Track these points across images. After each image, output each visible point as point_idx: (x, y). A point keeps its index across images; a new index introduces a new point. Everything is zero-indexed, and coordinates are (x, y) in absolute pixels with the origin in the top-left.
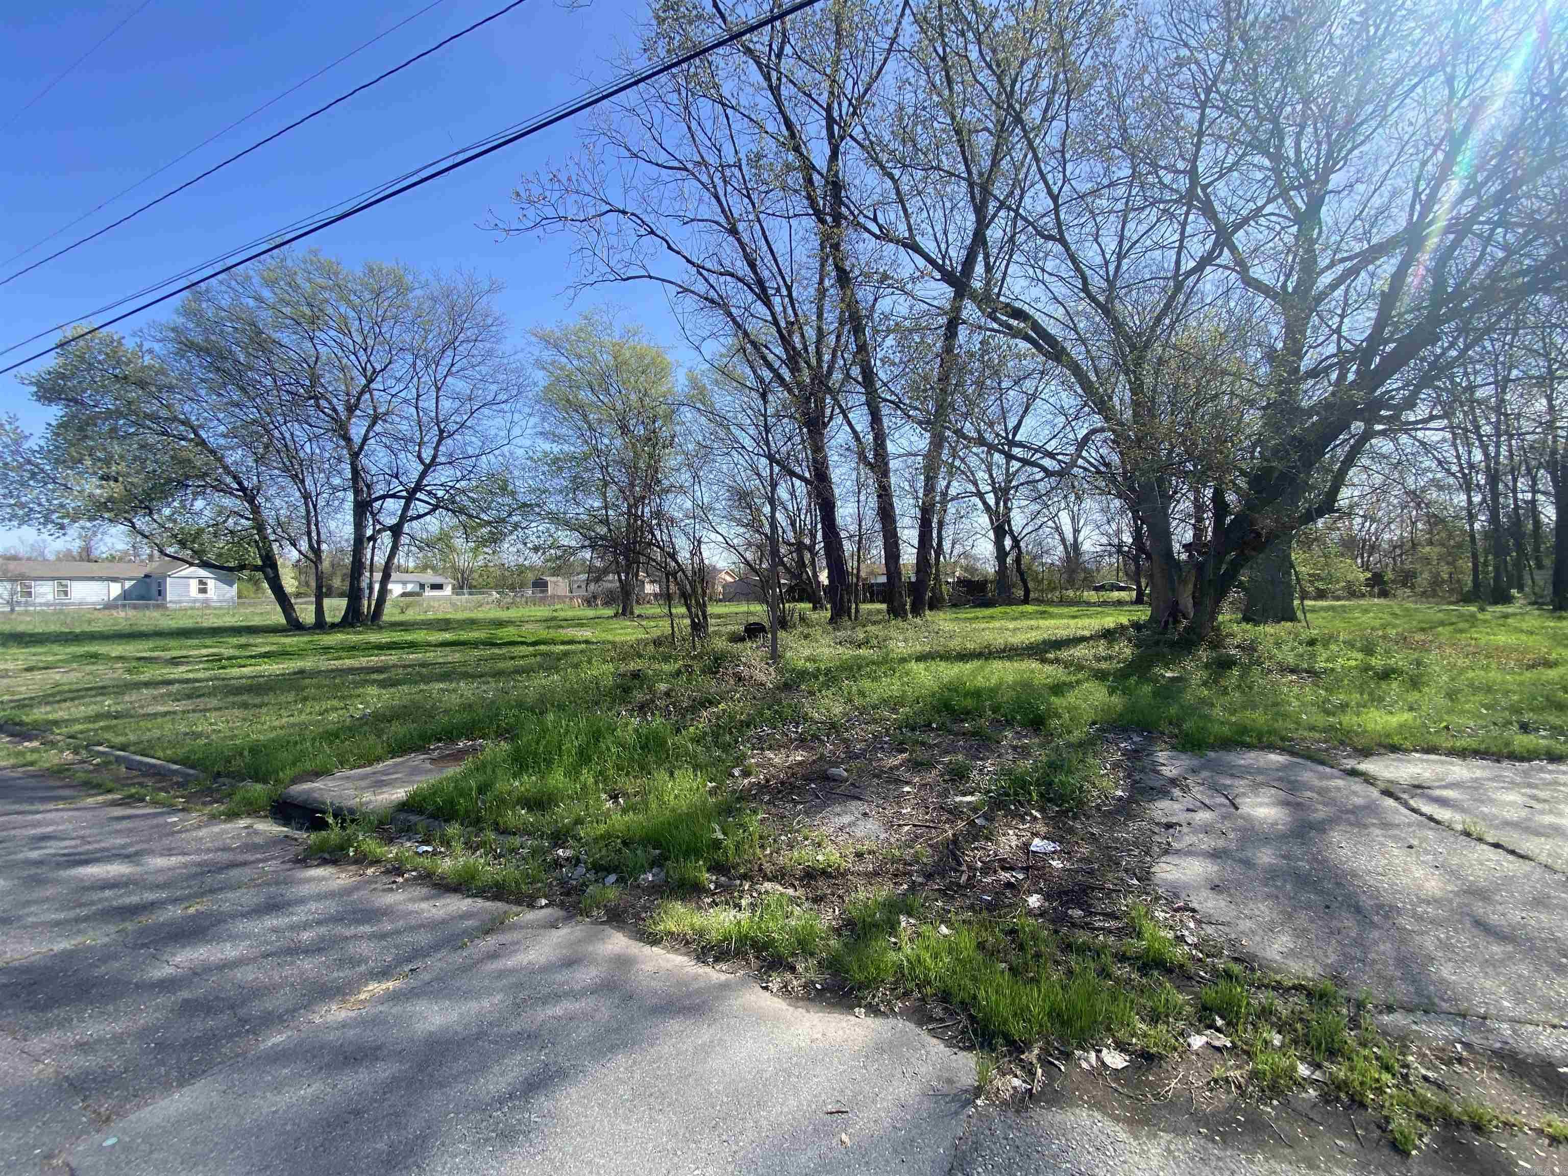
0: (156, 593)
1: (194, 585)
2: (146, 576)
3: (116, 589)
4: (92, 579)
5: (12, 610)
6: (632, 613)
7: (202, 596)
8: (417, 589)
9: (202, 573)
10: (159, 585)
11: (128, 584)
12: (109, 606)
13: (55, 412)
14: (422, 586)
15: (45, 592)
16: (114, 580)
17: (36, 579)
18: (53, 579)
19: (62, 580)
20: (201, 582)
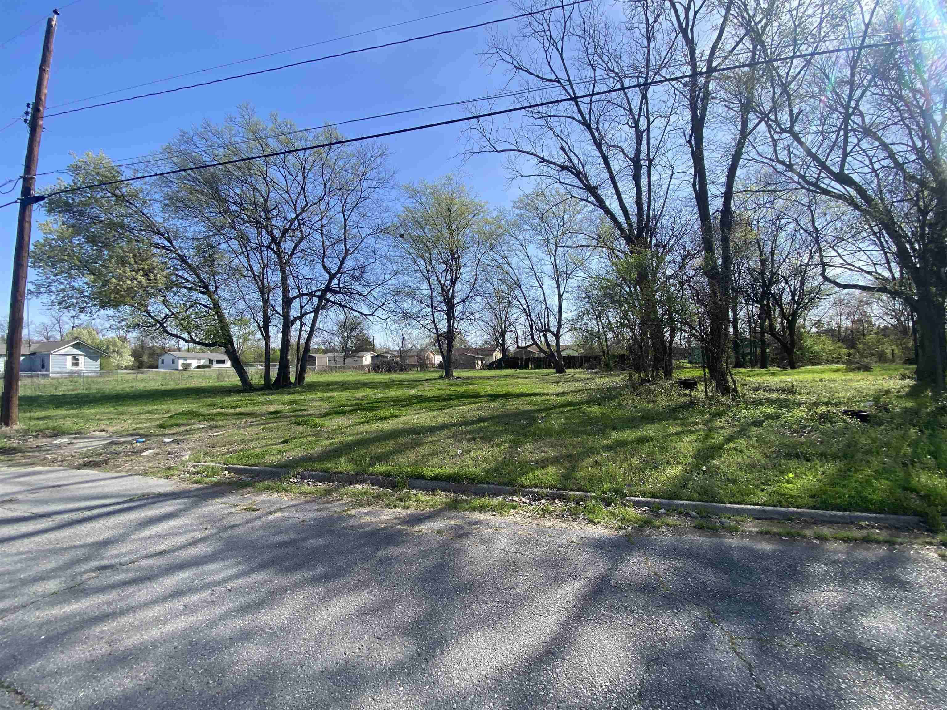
0: (40, 366)
1: (69, 360)
2: (32, 354)
7: (75, 368)
8: (208, 363)
9: (76, 351)
10: (43, 360)
14: (211, 361)
20: (75, 358)
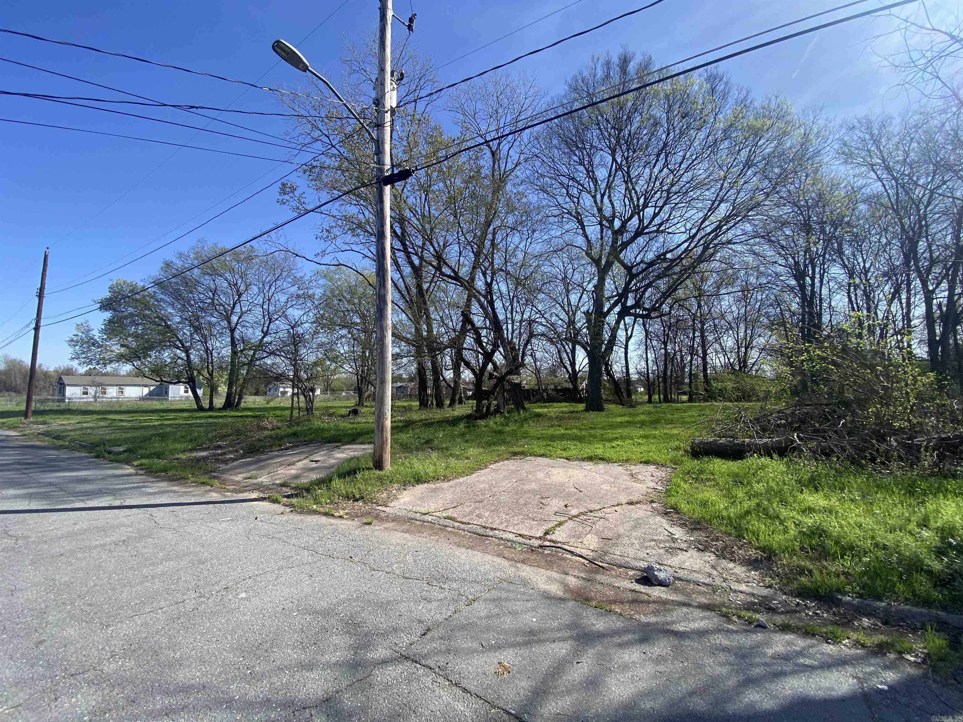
0: (164, 394)
3: (146, 391)
4: (135, 385)
5: (96, 400)
6: (363, 405)
11: (152, 388)
12: (143, 399)
13: (108, 315)
15: (112, 392)
16: (146, 386)
17: (108, 385)
18: (117, 385)
19: (121, 386)
